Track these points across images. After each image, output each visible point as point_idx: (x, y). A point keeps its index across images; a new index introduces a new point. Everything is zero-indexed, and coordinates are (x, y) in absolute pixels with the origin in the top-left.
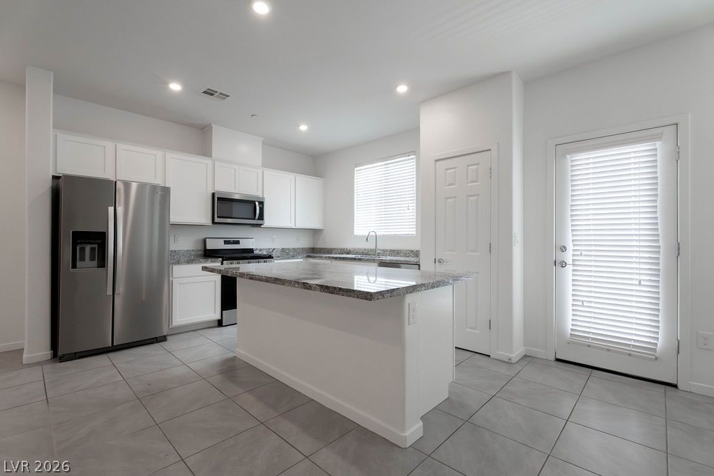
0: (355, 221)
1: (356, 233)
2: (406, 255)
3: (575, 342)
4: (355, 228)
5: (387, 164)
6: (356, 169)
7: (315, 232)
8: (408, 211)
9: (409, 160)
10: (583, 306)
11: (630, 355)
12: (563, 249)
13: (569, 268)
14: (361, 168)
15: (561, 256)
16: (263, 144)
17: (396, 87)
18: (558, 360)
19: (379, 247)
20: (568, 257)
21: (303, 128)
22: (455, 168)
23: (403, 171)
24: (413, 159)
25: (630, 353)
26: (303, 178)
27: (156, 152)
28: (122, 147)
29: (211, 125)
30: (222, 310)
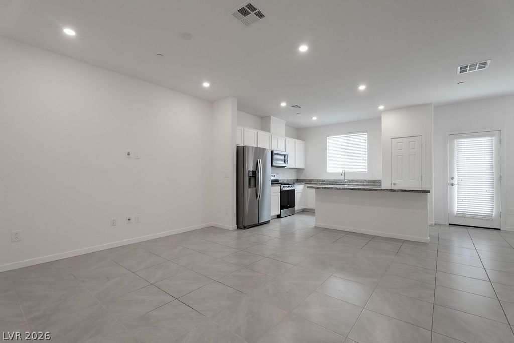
1: (328, 171)
2: (361, 182)
3: (459, 216)
4: (328, 169)
5: (348, 136)
6: (328, 138)
7: (298, 171)
8: (363, 160)
9: (363, 135)
10: (462, 201)
11: (482, 219)
12: (452, 178)
13: (456, 186)
14: (331, 137)
15: (451, 181)
16: (286, 125)
17: (378, 107)
18: (450, 224)
19: (346, 178)
20: (455, 181)
21: (315, 118)
22: (402, 142)
23: (361, 140)
24: (366, 135)
25: (482, 218)
26: (298, 142)
27: (255, 131)
28: (246, 130)
29: (270, 116)
30: (281, 210)
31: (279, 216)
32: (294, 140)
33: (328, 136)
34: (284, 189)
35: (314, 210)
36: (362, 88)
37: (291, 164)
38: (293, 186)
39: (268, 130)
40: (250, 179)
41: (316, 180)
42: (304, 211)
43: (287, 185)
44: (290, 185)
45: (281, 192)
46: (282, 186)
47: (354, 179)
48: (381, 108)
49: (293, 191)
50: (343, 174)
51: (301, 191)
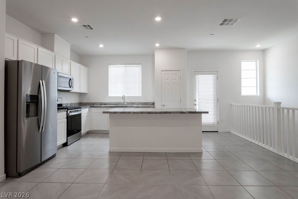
0: (109, 90)
1: (110, 95)
2: (137, 104)
4: (109, 93)
5: (126, 67)
6: (109, 66)
7: (81, 94)
8: (138, 87)
9: (138, 66)
12: (195, 101)
13: (197, 106)
14: (112, 66)
17: (155, 44)
20: (197, 103)
21: (101, 46)
22: (169, 74)
24: (140, 66)
26: (82, 67)
27: (35, 47)
28: (21, 41)
29: (54, 34)
30: (67, 137)
31: (65, 145)
32: (79, 65)
33: (110, 64)
34: (71, 114)
35: (109, 131)
36: (158, 19)
37: (76, 89)
38: (80, 110)
39: (51, 49)
40: (28, 106)
41: (99, 103)
42: (89, 133)
43: (74, 110)
44: (77, 110)
45: (68, 117)
46: (69, 111)
47: (132, 102)
48: (157, 45)
49: (80, 115)
50: (123, 98)
51: (86, 115)
